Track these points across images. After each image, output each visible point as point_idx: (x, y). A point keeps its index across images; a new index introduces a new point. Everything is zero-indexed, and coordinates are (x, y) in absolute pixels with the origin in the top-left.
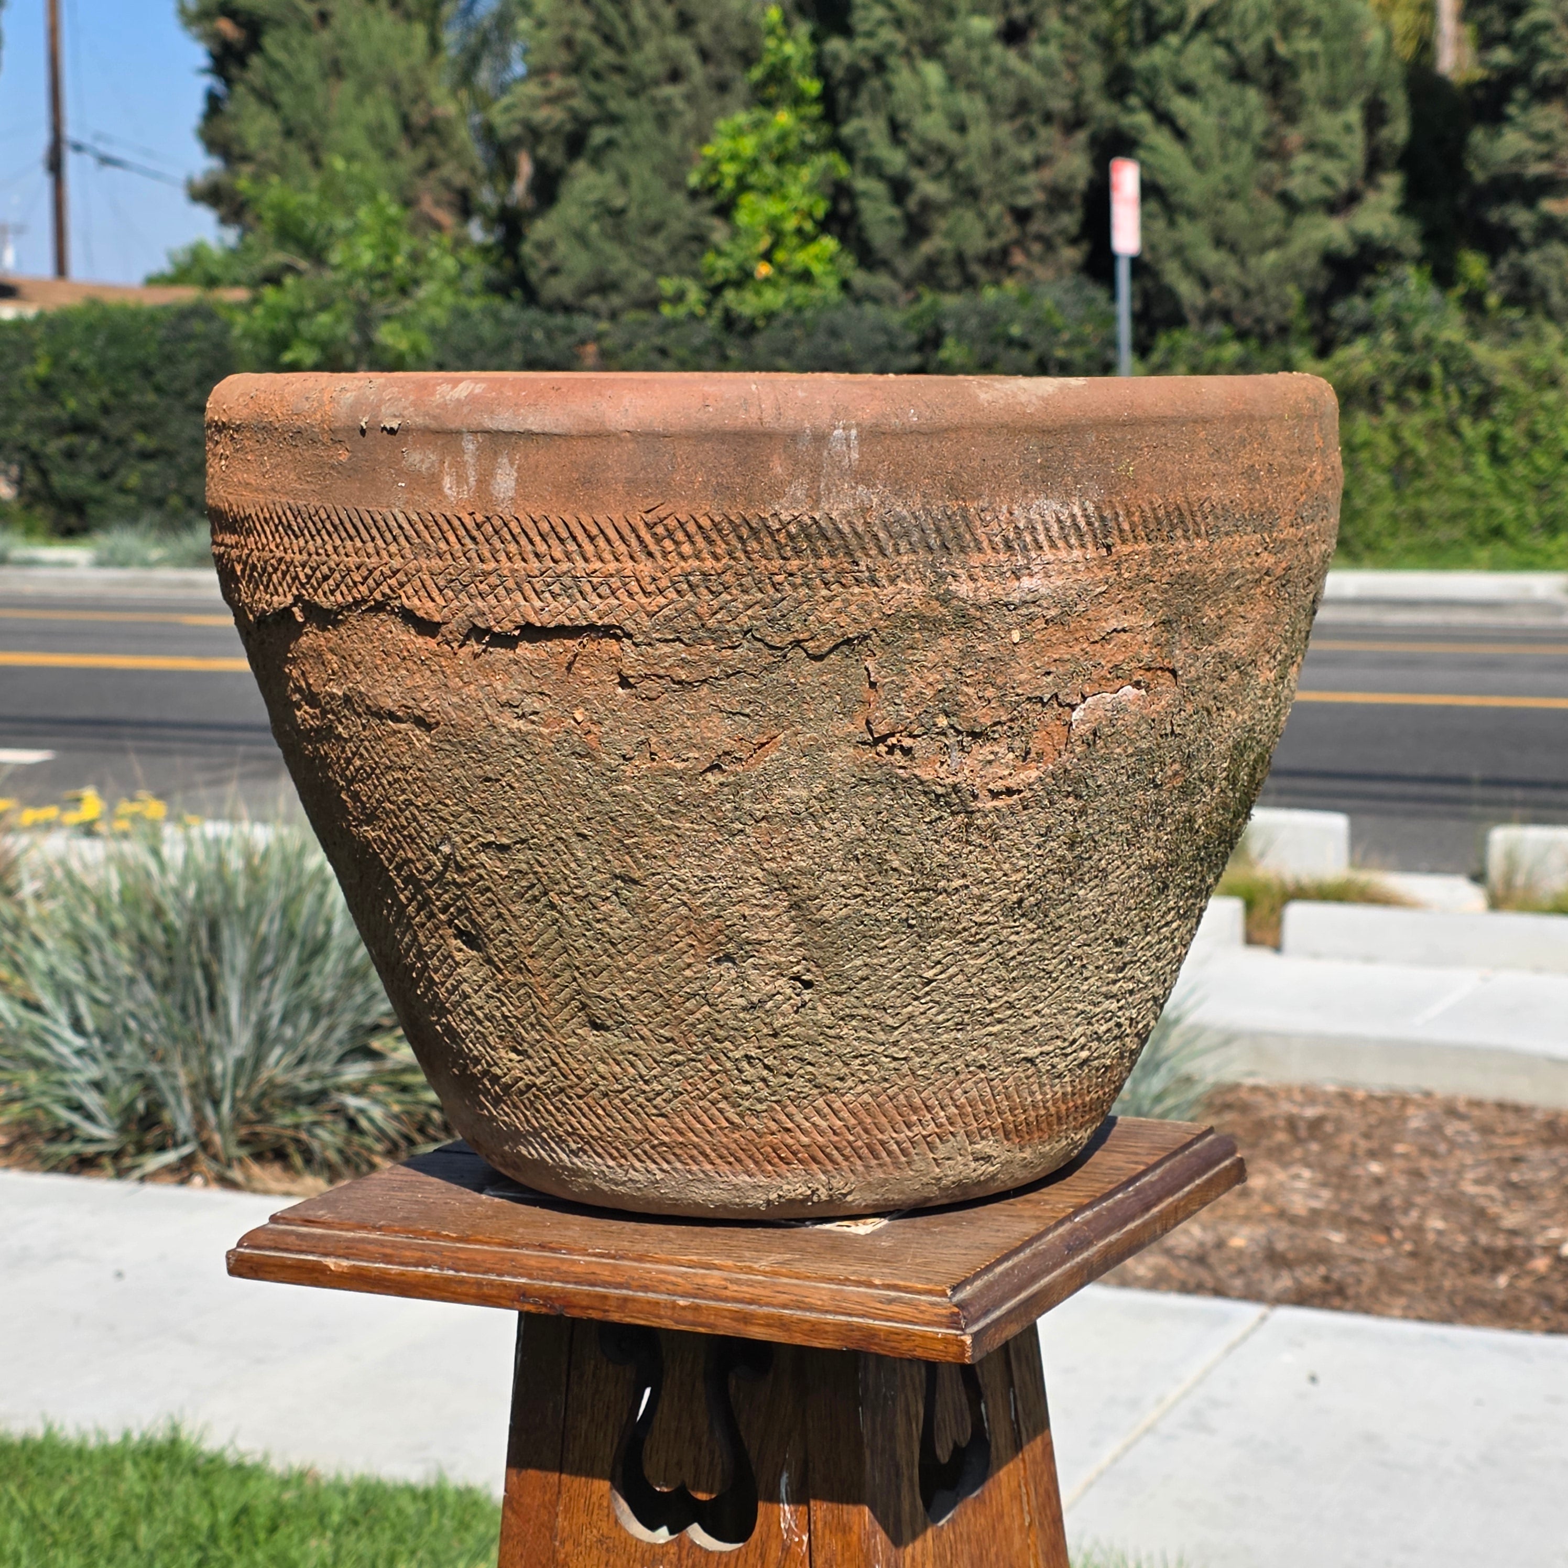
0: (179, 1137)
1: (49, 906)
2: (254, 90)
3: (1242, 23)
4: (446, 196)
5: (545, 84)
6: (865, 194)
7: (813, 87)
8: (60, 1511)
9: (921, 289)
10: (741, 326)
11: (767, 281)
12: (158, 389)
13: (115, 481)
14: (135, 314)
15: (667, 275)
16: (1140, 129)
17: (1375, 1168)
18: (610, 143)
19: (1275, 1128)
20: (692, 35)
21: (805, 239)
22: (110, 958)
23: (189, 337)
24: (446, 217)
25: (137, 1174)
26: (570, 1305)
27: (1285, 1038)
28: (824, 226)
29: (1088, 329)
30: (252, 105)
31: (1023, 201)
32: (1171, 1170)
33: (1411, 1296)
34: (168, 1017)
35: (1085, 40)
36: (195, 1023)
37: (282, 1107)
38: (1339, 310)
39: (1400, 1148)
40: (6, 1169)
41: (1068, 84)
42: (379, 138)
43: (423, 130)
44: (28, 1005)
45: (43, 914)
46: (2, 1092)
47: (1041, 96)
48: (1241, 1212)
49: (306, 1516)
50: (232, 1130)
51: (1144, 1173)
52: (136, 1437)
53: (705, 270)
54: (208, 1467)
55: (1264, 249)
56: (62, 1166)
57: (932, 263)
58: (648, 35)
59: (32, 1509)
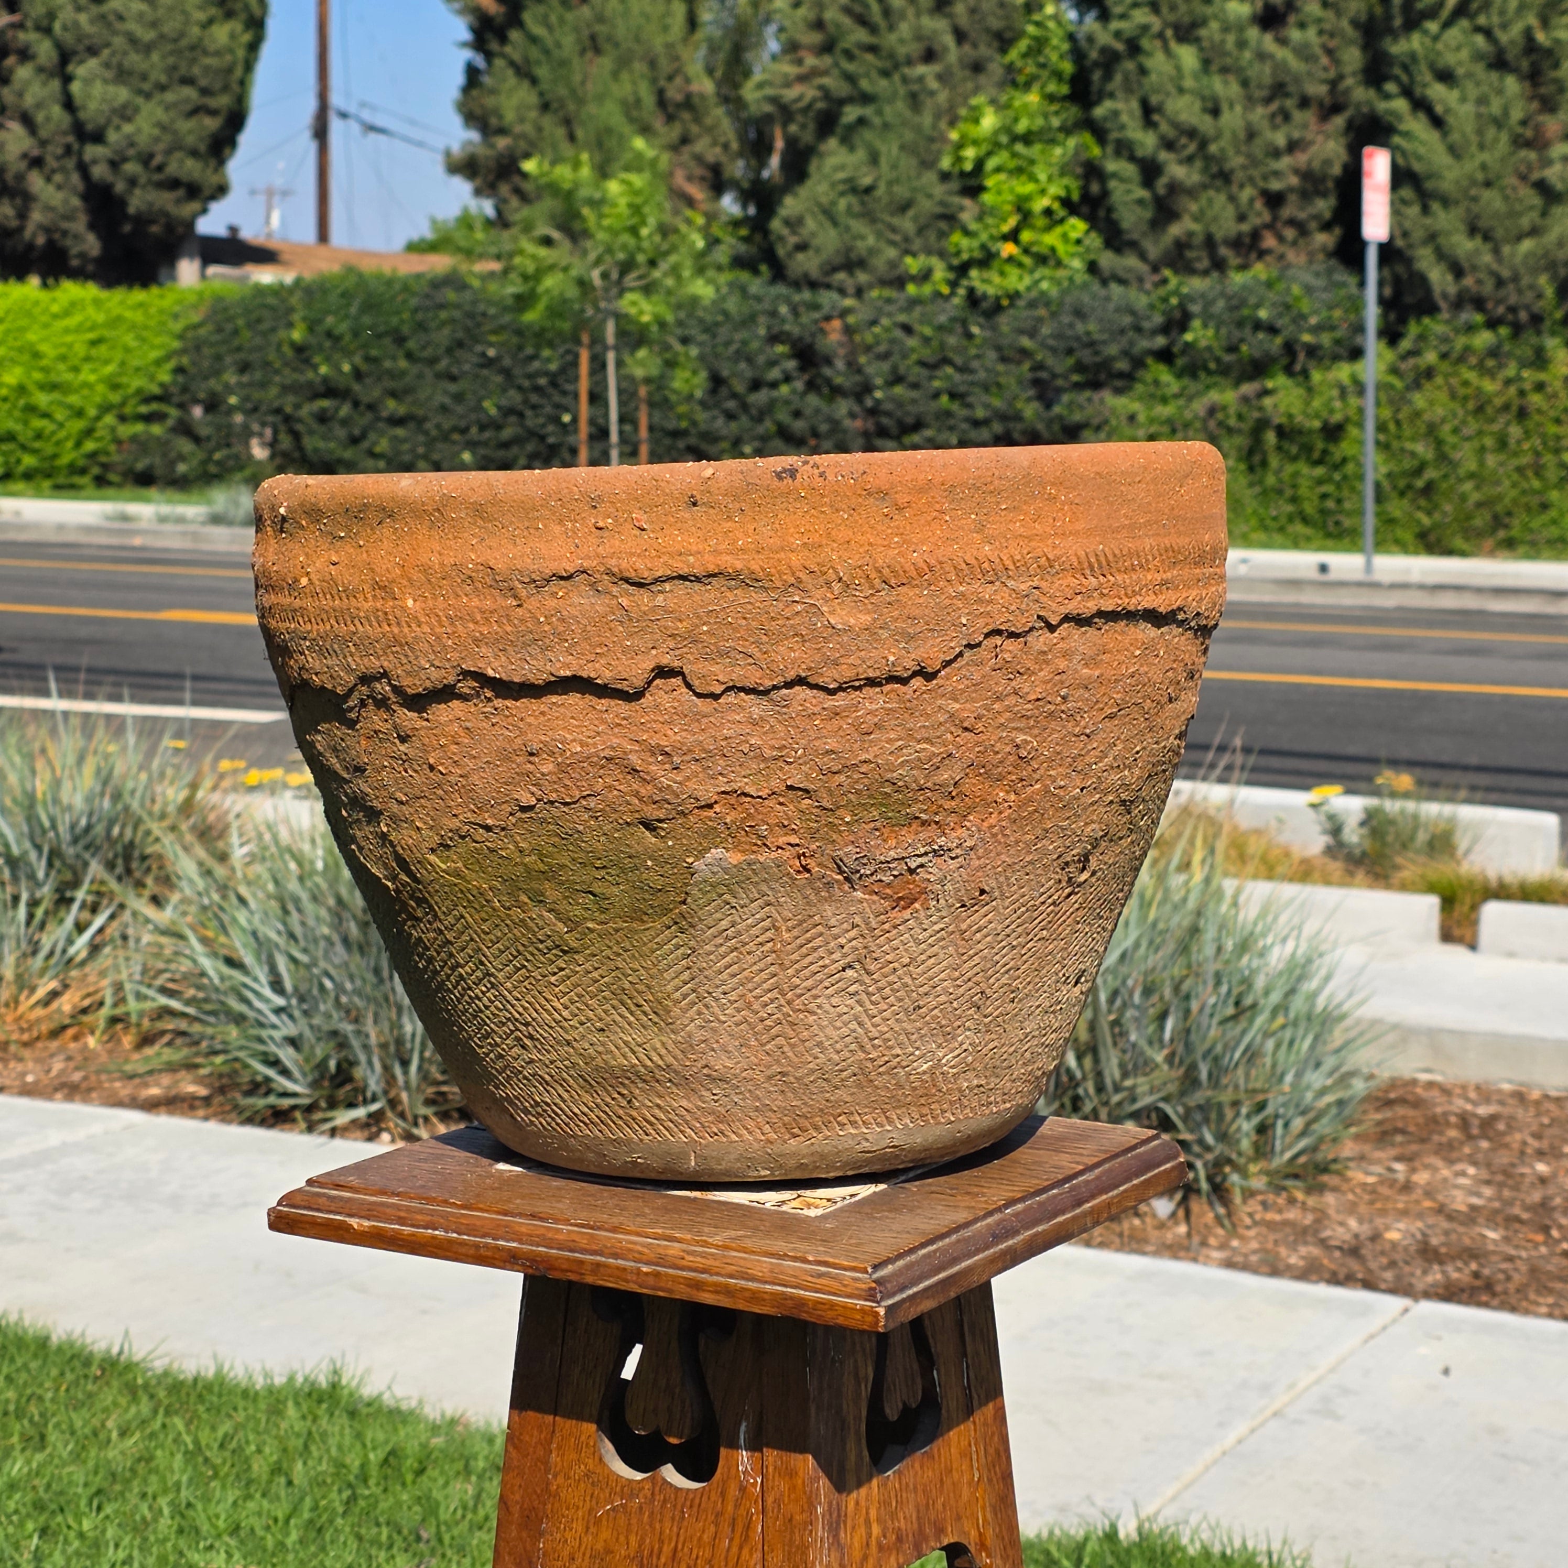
0: (369, 1095)
1: (258, 868)
2: (512, 64)
3: (1502, 13)
4: (699, 171)
5: (800, 62)
6: (1114, 175)
7: (1068, 67)
8: (222, 1446)
9: (1167, 273)
10: (984, 305)
11: (1011, 259)
12: (409, 356)
13: (365, 445)
14: (389, 282)
15: (914, 255)
16: (1396, 115)
17: (1542, 1168)
18: (862, 121)
19: (1448, 1124)
20: (950, 16)
21: (1052, 219)
22: (311, 922)
23: (442, 306)
24: (698, 193)
25: (328, 1126)
26: (553, 1269)
27: (1462, 1035)
28: (1073, 209)
29: (1337, 313)
30: (511, 79)
31: (1275, 185)
33: (1559, 1294)
34: (364, 980)
35: (1345, 24)
36: (388, 985)
40: (206, 1118)
41: (1325, 69)
42: (635, 114)
43: (679, 106)
44: (231, 962)
45: (251, 876)
46: (204, 1044)
47: (1297, 80)
48: (1400, 1206)
49: (453, 1461)
50: (418, 1088)
51: (1081, 1173)
52: (300, 1379)
53: (952, 249)
54: (365, 1411)
55: (1519, 238)
56: (258, 1118)
57: (1181, 246)
58: (903, 16)
59: (196, 1442)
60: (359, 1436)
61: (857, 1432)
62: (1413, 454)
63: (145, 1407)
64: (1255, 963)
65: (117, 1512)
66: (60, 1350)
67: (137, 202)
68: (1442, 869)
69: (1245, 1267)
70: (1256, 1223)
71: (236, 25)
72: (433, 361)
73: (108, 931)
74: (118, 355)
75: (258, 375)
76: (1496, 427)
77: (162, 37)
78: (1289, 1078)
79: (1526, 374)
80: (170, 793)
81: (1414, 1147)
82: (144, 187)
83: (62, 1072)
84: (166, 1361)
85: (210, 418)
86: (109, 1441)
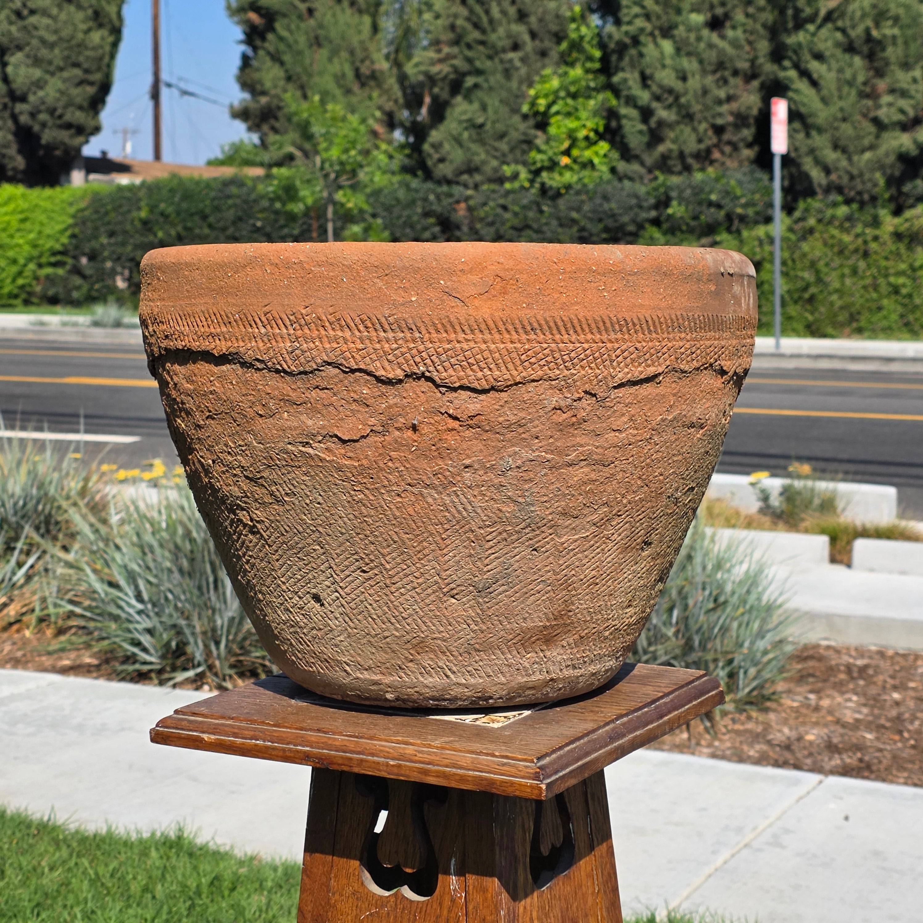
0: (196, 662)
1: (127, 528)
2: (269, 53)
3: (852, 19)
4: (381, 116)
5: (439, 51)
6: (625, 116)
7: (597, 54)
8: (112, 876)
9: (657, 173)
10: (550, 193)
11: (567, 167)
12: (210, 226)
14: (198, 183)
15: (508, 164)
16: (790, 80)
17: (896, 696)
18: (476, 86)
19: (839, 671)
20: (527, 23)
21: (589, 142)
22: (159, 559)
23: (229, 197)
24: (381, 129)
25: (171, 683)
26: (332, 763)
27: (846, 618)
28: (601, 136)
29: (757, 196)
30: (269, 63)
31: (719, 121)
32: (678, 696)
33: (911, 771)
34: (191, 593)
35: (759, 27)
36: (206, 596)
37: (255, 646)
38: (907, 188)
39: (912, 685)
40: (96, 678)
41: (748, 53)
42: (342, 82)
43: (367, 77)
44: (112, 584)
45: (122, 532)
46: (96, 634)
47: (731, 60)
48: (814, 720)
49: (252, 882)
50: (226, 659)
51: (662, 697)
52: (158, 834)
53: (530, 161)
54: (198, 853)
55: (863, 151)
56: (128, 678)
57: (665, 158)
58: (500, 23)
59: (97, 874)
60: (195, 868)
61: (524, 863)
62: (802, 279)
63: (64, 852)
64: (726, 576)
65: (49, 917)
66: (12, 819)
67: (47, 137)
68: (829, 521)
69: (723, 757)
70: (729, 732)
71: (104, 32)
72: (224, 229)
73: (37, 567)
74: (37, 228)
75: (120, 239)
76: (851, 262)
77: (61, 39)
78: (747, 644)
79: (868, 231)
80: (73, 484)
81: (820, 685)
82: (51, 128)
83: (10, 651)
84: (77, 824)
85: (92, 264)
86: (43, 874)
